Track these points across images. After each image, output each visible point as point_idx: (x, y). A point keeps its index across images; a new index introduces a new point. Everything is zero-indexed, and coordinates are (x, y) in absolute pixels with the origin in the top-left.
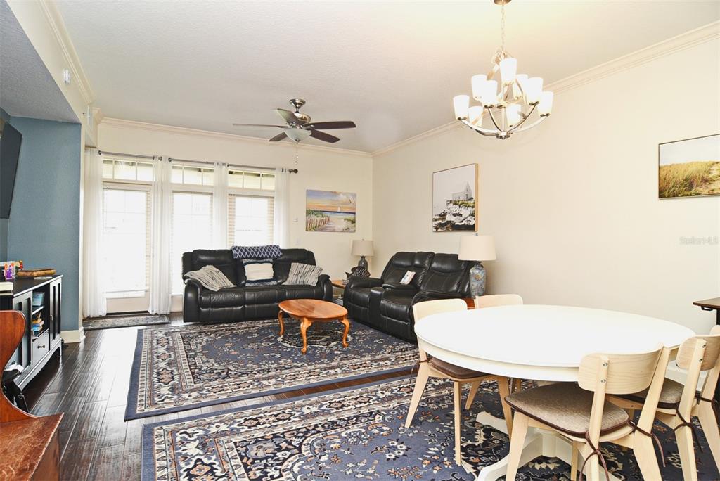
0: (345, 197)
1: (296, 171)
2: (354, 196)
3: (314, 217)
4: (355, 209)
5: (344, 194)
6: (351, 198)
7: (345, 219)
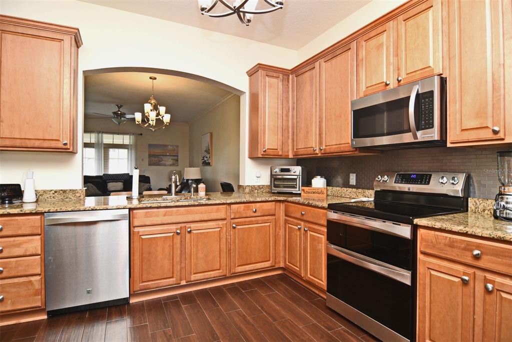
0: (171, 147)
1: (141, 134)
2: (177, 146)
3: (153, 158)
4: (178, 153)
5: (171, 146)
6: (175, 147)
7: (172, 159)
